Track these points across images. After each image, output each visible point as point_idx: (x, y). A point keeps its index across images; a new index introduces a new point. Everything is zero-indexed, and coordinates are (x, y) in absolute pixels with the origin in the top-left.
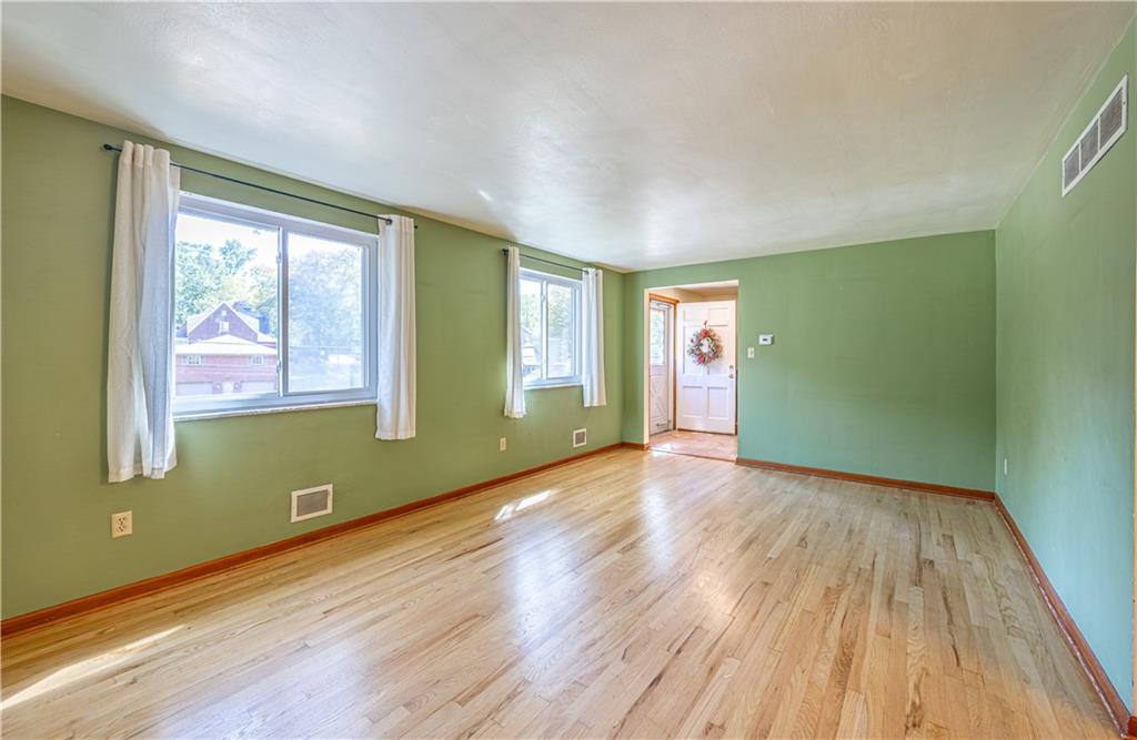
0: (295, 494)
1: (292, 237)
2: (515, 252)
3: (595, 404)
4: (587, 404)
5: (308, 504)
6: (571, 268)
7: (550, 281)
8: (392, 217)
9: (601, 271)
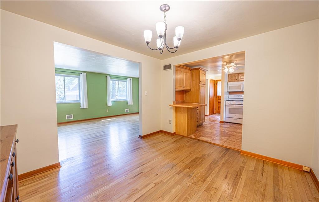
0: (67, 115)
1: (65, 77)
2: (108, 76)
3: (130, 104)
4: (128, 104)
5: (69, 117)
6: (125, 78)
7: (119, 81)
8: (82, 73)
9: (131, 79)
